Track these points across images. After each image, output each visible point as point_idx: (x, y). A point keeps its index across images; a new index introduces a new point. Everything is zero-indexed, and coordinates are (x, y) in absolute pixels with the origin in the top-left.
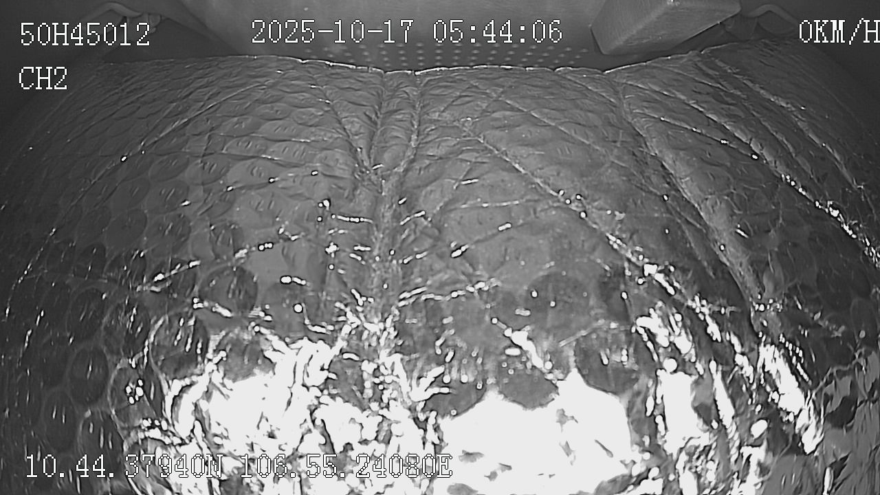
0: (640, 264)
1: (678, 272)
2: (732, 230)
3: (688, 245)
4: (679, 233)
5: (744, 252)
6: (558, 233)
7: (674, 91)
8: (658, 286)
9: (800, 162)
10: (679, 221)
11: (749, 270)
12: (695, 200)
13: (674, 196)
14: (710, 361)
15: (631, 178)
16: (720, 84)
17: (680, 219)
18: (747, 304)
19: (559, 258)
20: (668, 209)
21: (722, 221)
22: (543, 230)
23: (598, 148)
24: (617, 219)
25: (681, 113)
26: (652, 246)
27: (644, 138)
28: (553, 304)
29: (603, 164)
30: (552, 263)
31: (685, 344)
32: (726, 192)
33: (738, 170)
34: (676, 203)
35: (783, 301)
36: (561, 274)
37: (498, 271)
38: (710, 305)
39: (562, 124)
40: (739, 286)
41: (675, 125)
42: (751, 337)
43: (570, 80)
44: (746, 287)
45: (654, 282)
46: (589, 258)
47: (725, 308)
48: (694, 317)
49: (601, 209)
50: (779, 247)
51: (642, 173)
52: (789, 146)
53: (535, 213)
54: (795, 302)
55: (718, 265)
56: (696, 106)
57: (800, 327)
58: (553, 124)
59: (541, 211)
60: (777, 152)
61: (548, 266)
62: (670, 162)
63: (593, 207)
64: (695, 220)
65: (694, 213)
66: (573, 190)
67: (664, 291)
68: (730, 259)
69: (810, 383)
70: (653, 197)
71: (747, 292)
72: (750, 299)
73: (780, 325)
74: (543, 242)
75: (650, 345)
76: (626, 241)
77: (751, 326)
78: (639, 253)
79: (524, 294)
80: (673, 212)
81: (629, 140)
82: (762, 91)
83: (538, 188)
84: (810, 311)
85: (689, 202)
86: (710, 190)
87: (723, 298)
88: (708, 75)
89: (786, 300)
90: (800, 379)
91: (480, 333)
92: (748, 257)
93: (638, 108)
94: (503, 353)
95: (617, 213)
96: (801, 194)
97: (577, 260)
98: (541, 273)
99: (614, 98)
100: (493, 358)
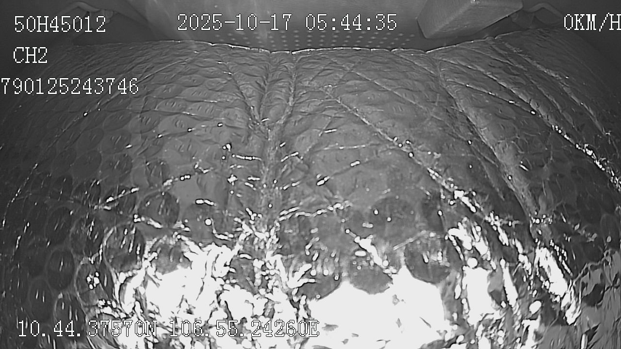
0: (451, 190)
1: (479, 196)
2: (516, 165)
3: (486, 177)
4: (479, 168)
5: (525, 181)
6: (393, 168)
7: (476, 66)
8: (464, 206)
9: (565, 116)
10: (479, 159)
11: (529, 194)
12: (491, 144)
13: (476, 141)
14: (501, 259)
15: (446, 128)
16: (509, 61)
17: (480, 157)
18: (527, 219)
19: (393, 186)
20: (471, 150)
21: (510, 158)
22: (383, 165)
23: (422, 107)
24: (435, 157)
25: (481, 82)
26: (460, 177)
27: (455, 100)
28: (389, 219)
29: (425, 118)
30: (389, 190)
31: (483, 248)
32: (513, 138)
33: (521, 122)
34: (477, 146)
35: (553, 216)
36: (395, 197)
37: (350, 196)
38: (501, 220)
39: (396, 90)
40: (522, 205)
41: (476, 90)
42: (530, 242)
43: (401, 58)
44: (527, 206)
45: (461, 203)
46: (415, 186)
47: (512, 222)
48: (490, 228)
49: (424, 151)
50: (550, 178)
51: (453, 124)
52: (558, 105)
53: (377, 153)
54: (561, 217)
55: (507, 191)
56: (491, 77)
57: (565, 235)
58: (390, 90)
59: (381, 152)
60: (549, 109)
61: (386, 192)
62: (473, 117)
63: (418, 149)
64: (491, 158)
65: (490, 153)
66: (404, 137)
67: (468, 210)
68: (516, 186)
69: (571, 274)
70: (461, 142)
71: (527, 209)
72: (530, 215)
73: (551, 233)
74: (382, 175)
75: (458, 249)
76: (441, 173)
77: (530, 234)
78: (451, 182)
79: (369, 212)
80: (475, 153)
81: (444, 101)
82: (538, 66)
83: (379, 135)
84: (572, 223)
85: (486, 145)
86: (501, 137)
87: (510, 214)
88: (500, 55)
89: (555, 215)
90: (564, 272)
91: (337, 240)
92: (528, 185)
93: (450, 78)
94: (353, 255)
95: (435, 154)
96: (566, 139)
97: (407, 188)
98: (381, 197)
99: (433, 71)
100: (346, 258)
